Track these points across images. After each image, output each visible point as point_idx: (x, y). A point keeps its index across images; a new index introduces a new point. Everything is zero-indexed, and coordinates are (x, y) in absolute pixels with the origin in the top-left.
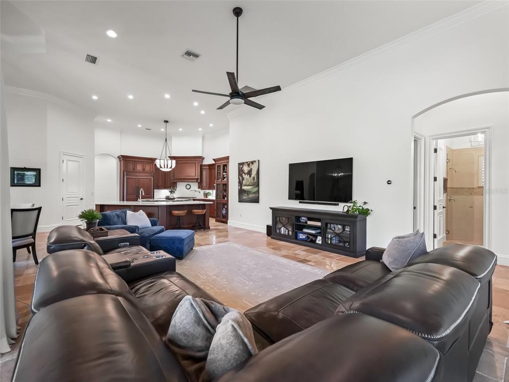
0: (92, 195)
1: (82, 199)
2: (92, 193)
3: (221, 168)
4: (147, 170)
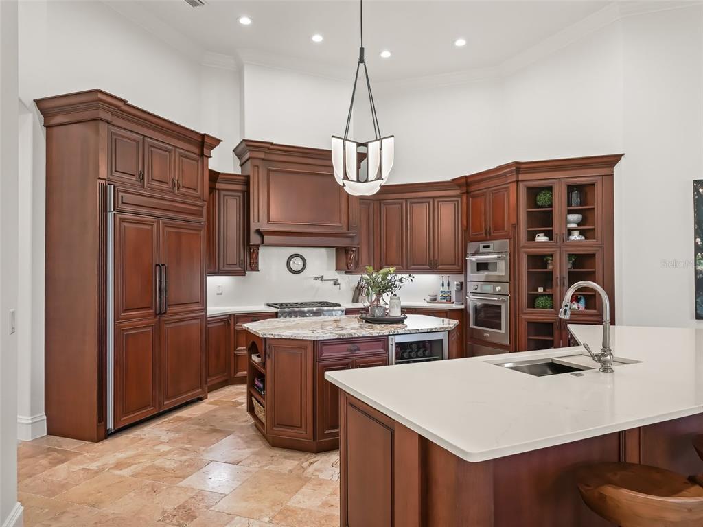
3: (559, 197)
4: (185, 190)
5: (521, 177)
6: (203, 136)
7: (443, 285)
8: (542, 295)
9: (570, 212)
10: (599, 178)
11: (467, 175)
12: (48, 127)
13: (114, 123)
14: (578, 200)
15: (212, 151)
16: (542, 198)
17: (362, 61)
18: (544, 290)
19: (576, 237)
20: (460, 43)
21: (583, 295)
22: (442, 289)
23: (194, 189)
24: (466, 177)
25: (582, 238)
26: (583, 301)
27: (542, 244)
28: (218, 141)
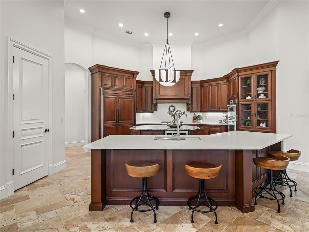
0: (62, 122)
1: (46, 131)
2: (62, 119)
3: (254, 81)
4: (127, 88)
5: (240, 74)
6: (133, 71)
7: (224, 117)
8: (248, 120)
9: (258, 87)
10: (270, 72)
11: (227, 74)
12: (92, 74)
13: (103, 72)
14: (263, 81)
15: (137, 76)
16: (248, 82)
17: (167, 43)
18: (250, 118)
19: (262, 96)
20: (221, 25)
21: (266, 121)
22: (223, 118)
23: (131, 87)
24: (226, 75)
25: (265, 97)
26: (265, 123)
27: (249, 100)
28: (138, 72)
